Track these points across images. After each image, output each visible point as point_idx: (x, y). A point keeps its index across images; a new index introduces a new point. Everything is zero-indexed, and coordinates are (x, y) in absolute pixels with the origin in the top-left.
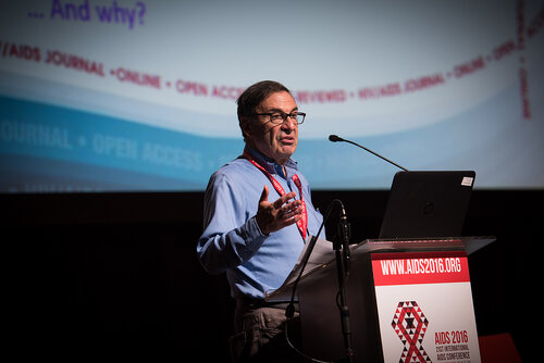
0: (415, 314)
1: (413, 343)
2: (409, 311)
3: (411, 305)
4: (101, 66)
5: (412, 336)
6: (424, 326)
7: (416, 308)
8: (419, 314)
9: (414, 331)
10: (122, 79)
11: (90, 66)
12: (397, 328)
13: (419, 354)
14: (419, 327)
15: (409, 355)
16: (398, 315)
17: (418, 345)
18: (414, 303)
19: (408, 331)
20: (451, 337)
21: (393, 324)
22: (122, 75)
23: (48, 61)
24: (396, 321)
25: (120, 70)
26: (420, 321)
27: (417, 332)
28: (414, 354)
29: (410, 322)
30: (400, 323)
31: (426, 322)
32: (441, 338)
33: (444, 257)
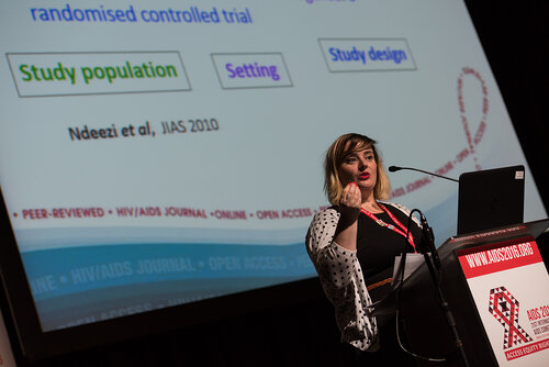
0: (506, 297)
1: (511, 324)
2: (500, 296)
3: (501, 291)
5: (508, 318)
6: (516, 307)
7: (506, 292)
8: (510, 297)
9: (509, 312)
12: (494, 313)
13: (518, 333)
14: (513, 308)
16: (492, 301)
17: (515, 325)
18: (502, 288)
19: (504, 314)
20: (541, 312)
21: (490, 309)
24: (492, 307)
26: (512, 303)
27: (512, 313)
28: (515, 334)
29: (503, 305)
30: (495, 308)
31: (517, 302)
32: (532, 314)
33: (517, 244)
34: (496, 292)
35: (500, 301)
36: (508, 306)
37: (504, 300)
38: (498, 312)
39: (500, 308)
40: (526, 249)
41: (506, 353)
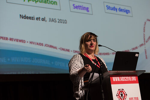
0: (123, 92)
2: (121, 92)
3: (122, 90)
4: (57, 47)
5: (122, 99)
8: (124, 92)
9: (123, 97)
10: (61, 50)
11: (54, 47)
12: (118, 96)
14: (125, 96)
16: (118, 93)
18: (123, 89)
19: (121, 97)
20: (134, 99)
21: (117, 95)
22: (61, 49)
23: (45, 46)
24: (118, 94)
25: (61, 48)
26: (125, 95)
27: (124, 98)
29: (122, 95)
30: (119, 95)
31: (126, 95)
32: (131, 99)
33: (131, 76)
34: (120, 90)
35: (121, 93)
36: (123, 95)
37: (122, 93)
38: (119, 97)
39: (120, 95)
40: (134, 78)
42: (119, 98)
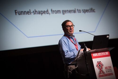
1: (101, 69)
2: (99, 63)
5: (100, 68)
6: (103, 66)
7: (101, 63)
13: (102, 72)
15: (100, 72)
16: (97, 64)
17: (102, 70)
24: (97, 65)
26: (102, 65)
30: (98, 66)
31: (103, 65)
32: (106, 68)
33: (105, 52)
36: (101, 65)
39: (99, 66)
41: (99, 76)
42: (98, 68)
